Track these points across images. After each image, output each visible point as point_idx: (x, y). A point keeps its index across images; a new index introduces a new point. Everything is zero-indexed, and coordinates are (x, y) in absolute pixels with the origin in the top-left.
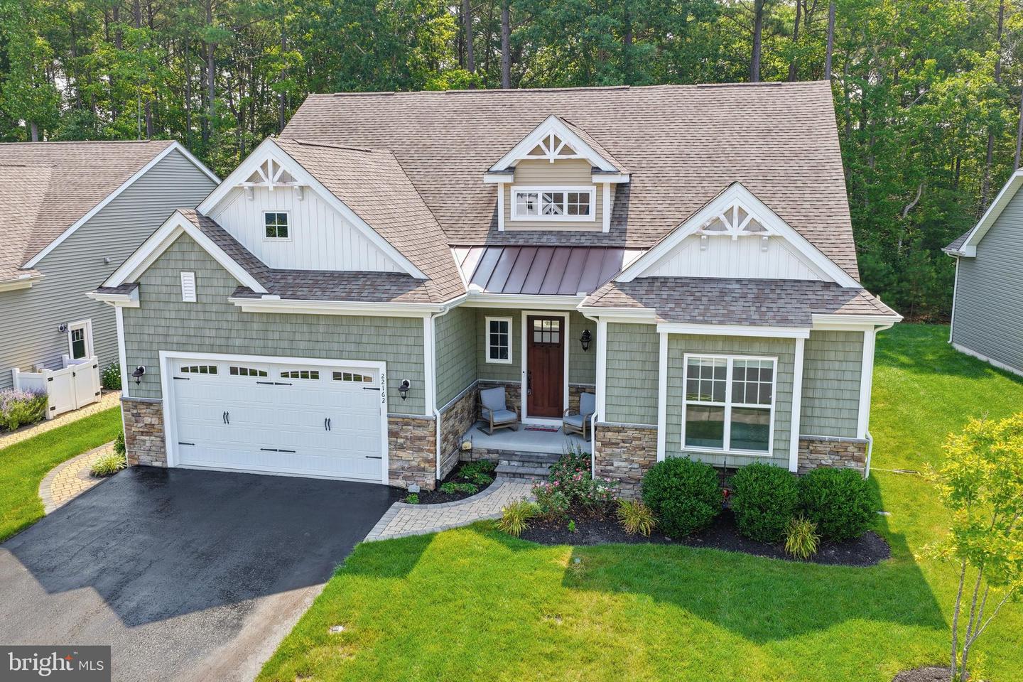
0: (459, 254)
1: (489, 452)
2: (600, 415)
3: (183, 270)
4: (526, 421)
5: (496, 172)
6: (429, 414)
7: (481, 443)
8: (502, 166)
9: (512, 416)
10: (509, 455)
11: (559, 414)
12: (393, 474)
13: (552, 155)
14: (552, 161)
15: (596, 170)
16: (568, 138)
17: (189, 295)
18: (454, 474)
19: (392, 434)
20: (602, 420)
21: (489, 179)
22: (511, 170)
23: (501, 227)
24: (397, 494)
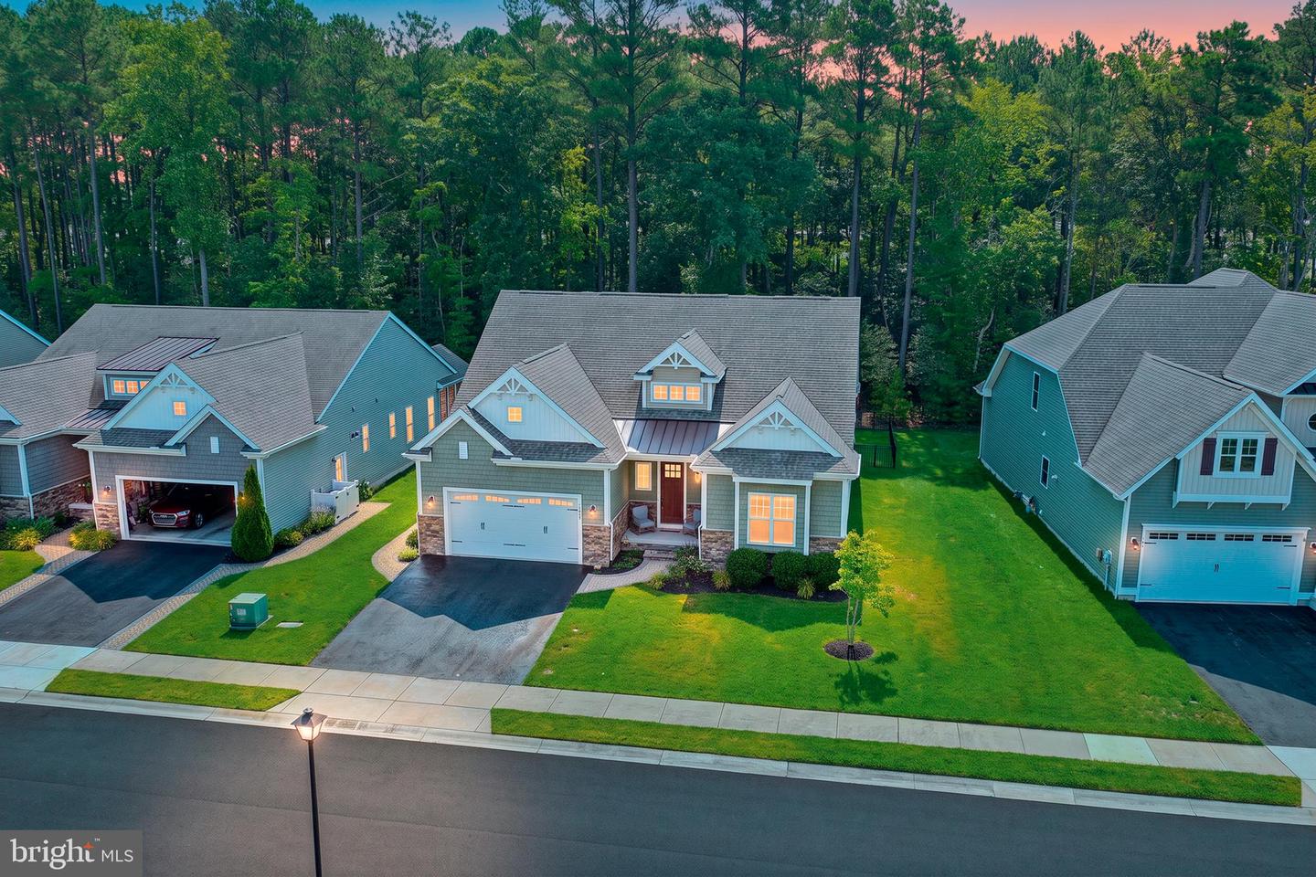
0: (619, 424)
1: (639, 545)
2: (704, 526)
3: (462, 441)
4: (660, 525)
5: (643, 374)
6: (606, 524)
7: (633, 540)
8: (645, 370)
9: (651, 523)
10: (650, 546)
11: (681, 522)
12: (585, 558)
13: (676, 365)
14: (676, 368)
15: (703, 375)
16: (685, 355)
17: (464, 454)
18: (619, 557)
19: (584, 536)
20: (704, 528)
21: (637, 378)
22: (650, 373)
23: (644, 406)
24: (589, 570)
